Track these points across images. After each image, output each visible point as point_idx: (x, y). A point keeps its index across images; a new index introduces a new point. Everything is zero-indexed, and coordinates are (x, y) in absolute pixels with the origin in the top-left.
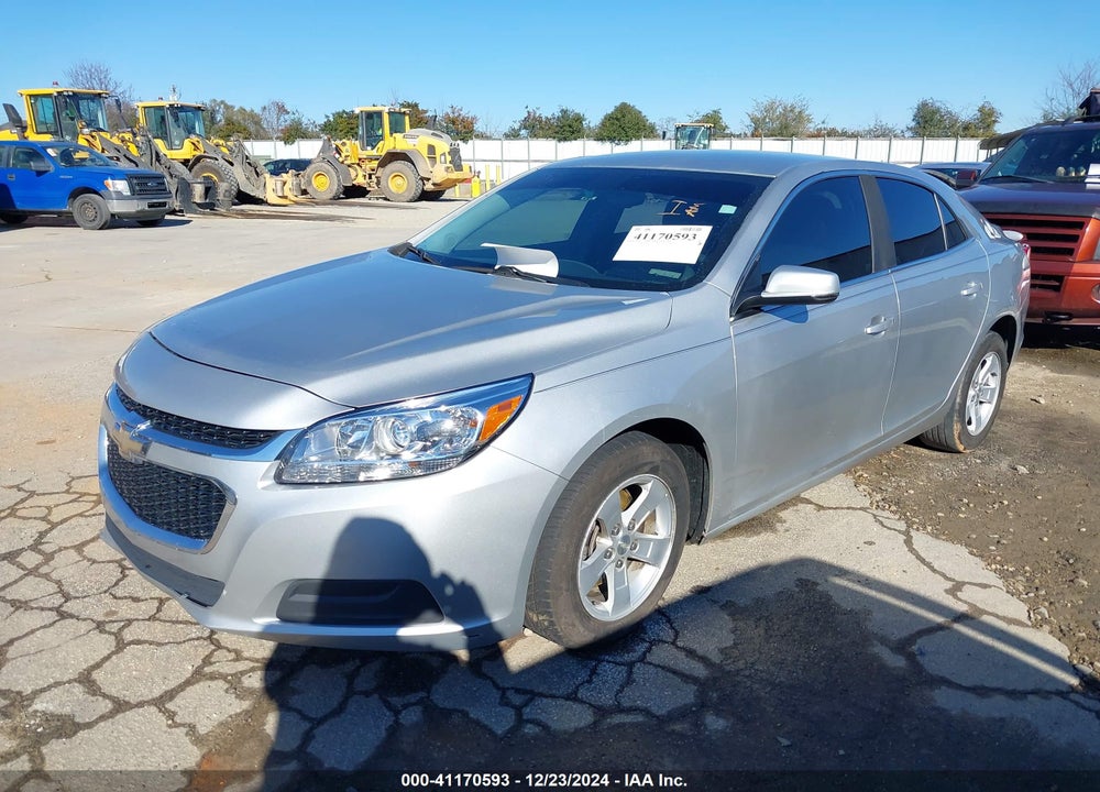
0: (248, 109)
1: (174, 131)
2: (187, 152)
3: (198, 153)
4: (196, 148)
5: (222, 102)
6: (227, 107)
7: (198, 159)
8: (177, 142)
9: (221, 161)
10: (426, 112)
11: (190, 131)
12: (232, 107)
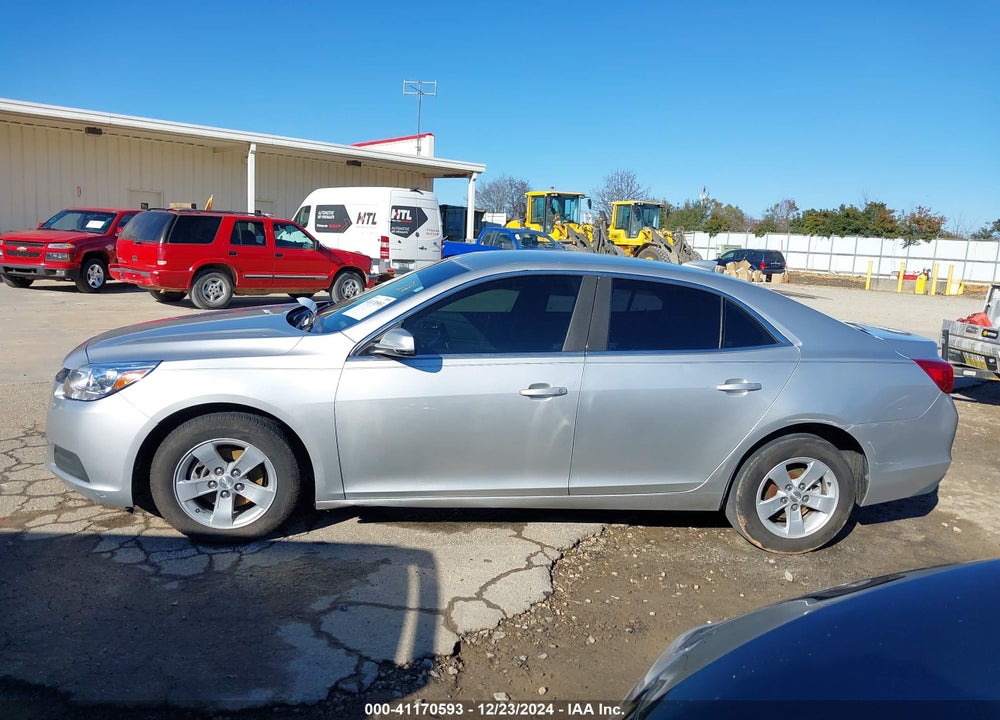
0: (734, 206)
1: (635, 224)
2: (639, 240)
3: (647, 241)
4: (647, 237)
5: (713, 200)
6: (718, 205)
7: (646, 246)
8: (635, 232)
9: (663, 248)
10: (893, 211)
11: (648, 223)
12: (721, 204)
